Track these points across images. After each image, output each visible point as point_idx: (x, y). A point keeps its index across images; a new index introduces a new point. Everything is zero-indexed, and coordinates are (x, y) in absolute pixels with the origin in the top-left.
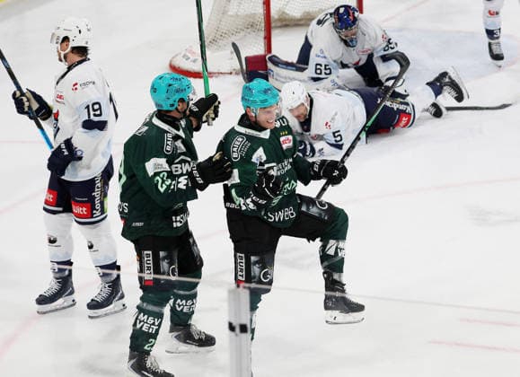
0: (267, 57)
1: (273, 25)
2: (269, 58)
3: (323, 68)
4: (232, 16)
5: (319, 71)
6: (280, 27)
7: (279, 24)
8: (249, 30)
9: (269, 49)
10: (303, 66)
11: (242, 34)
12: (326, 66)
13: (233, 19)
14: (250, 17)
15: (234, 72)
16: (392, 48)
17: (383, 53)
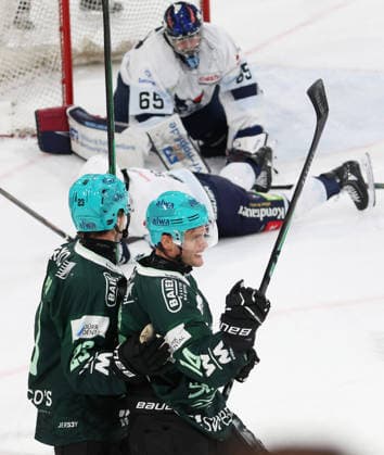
0: (68, 111)
1: (75, 61)
2: (71, 112)
3: (151, 98)
4: (11, 49)
5: (144, 104)
6: (87, 65)
7: (84, 61)
8: (38, 70)
9: (69, 97)
10: (121, 124)
11: (29, 75)
12: (155, 94)
13: (14, 54)
14: (40, 50)
15: (17, 134)
16: (248, 78)
17: (235, 86)
